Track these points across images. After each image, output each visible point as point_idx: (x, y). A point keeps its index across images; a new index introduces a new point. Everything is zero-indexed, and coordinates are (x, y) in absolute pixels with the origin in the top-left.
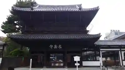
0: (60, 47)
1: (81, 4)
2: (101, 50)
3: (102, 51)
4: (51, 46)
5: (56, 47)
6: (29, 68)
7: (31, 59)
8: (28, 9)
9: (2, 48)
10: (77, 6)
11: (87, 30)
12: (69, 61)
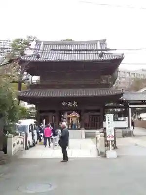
0: (75, 104)
2: (130, 106)
3: (132, 108)
4: (64, 104)
5: (70, 104)
7: (44, 120)
12: (87, 121)
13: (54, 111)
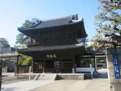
0: (55, 56)
2: (96, 56)
3: (96, 58)
4: (48, 56)
5: (51, 56)
7: (30, 67)
12: (63, 67)
13: (42, 61)
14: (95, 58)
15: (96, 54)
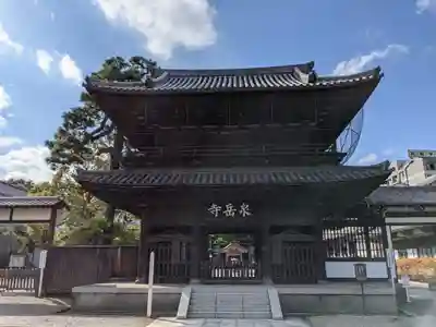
0: (245, 210)
1: (313, 63)
2: (388, 220)
3: (390, 224)
4: (215, 209)
5: (230, 211)
6: (147, 283)
7: (152, 254)
8: (134, 85)
9: (48, 217)
10: (297, 70)
11: (339, 150)
12: (278, 259)
14: (388, 227)
15: (390, 209)
